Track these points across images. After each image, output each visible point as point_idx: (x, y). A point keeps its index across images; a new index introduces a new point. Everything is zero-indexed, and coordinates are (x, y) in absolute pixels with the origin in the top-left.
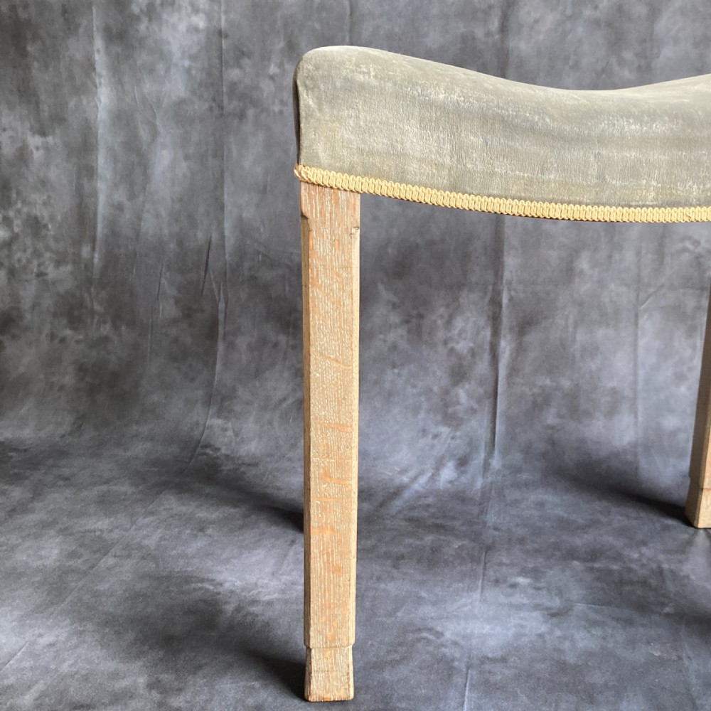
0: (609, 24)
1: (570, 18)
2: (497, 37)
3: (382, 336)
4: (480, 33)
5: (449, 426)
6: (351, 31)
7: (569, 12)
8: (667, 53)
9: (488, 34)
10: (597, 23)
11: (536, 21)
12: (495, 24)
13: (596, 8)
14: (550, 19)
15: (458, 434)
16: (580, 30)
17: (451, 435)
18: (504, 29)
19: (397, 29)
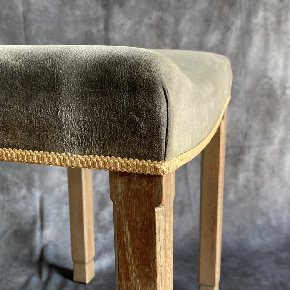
0: (157, 26)
1: (138, 23)
2: (103, 33)
3: (58, 189)
4: (94, 30)
5: (102, 232)
6: (25, 30)
7: (137, 20)
8: (185, 40)
9: (99, 31)
10: (151, 26)
11: (122, 25)
12: (101, 26)
13: (150, 18)
14: (129, 24)
15: (107, 236)
16: (144, 29)
17: (104, 237)
18: (106, 28)
19: (50, 29)
